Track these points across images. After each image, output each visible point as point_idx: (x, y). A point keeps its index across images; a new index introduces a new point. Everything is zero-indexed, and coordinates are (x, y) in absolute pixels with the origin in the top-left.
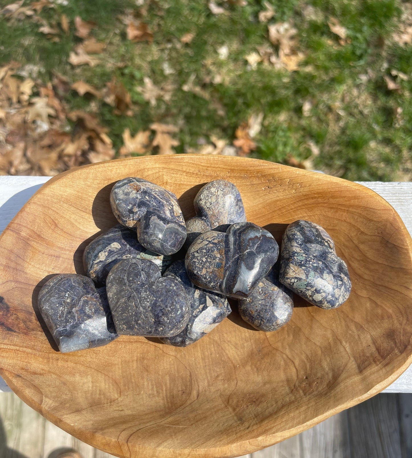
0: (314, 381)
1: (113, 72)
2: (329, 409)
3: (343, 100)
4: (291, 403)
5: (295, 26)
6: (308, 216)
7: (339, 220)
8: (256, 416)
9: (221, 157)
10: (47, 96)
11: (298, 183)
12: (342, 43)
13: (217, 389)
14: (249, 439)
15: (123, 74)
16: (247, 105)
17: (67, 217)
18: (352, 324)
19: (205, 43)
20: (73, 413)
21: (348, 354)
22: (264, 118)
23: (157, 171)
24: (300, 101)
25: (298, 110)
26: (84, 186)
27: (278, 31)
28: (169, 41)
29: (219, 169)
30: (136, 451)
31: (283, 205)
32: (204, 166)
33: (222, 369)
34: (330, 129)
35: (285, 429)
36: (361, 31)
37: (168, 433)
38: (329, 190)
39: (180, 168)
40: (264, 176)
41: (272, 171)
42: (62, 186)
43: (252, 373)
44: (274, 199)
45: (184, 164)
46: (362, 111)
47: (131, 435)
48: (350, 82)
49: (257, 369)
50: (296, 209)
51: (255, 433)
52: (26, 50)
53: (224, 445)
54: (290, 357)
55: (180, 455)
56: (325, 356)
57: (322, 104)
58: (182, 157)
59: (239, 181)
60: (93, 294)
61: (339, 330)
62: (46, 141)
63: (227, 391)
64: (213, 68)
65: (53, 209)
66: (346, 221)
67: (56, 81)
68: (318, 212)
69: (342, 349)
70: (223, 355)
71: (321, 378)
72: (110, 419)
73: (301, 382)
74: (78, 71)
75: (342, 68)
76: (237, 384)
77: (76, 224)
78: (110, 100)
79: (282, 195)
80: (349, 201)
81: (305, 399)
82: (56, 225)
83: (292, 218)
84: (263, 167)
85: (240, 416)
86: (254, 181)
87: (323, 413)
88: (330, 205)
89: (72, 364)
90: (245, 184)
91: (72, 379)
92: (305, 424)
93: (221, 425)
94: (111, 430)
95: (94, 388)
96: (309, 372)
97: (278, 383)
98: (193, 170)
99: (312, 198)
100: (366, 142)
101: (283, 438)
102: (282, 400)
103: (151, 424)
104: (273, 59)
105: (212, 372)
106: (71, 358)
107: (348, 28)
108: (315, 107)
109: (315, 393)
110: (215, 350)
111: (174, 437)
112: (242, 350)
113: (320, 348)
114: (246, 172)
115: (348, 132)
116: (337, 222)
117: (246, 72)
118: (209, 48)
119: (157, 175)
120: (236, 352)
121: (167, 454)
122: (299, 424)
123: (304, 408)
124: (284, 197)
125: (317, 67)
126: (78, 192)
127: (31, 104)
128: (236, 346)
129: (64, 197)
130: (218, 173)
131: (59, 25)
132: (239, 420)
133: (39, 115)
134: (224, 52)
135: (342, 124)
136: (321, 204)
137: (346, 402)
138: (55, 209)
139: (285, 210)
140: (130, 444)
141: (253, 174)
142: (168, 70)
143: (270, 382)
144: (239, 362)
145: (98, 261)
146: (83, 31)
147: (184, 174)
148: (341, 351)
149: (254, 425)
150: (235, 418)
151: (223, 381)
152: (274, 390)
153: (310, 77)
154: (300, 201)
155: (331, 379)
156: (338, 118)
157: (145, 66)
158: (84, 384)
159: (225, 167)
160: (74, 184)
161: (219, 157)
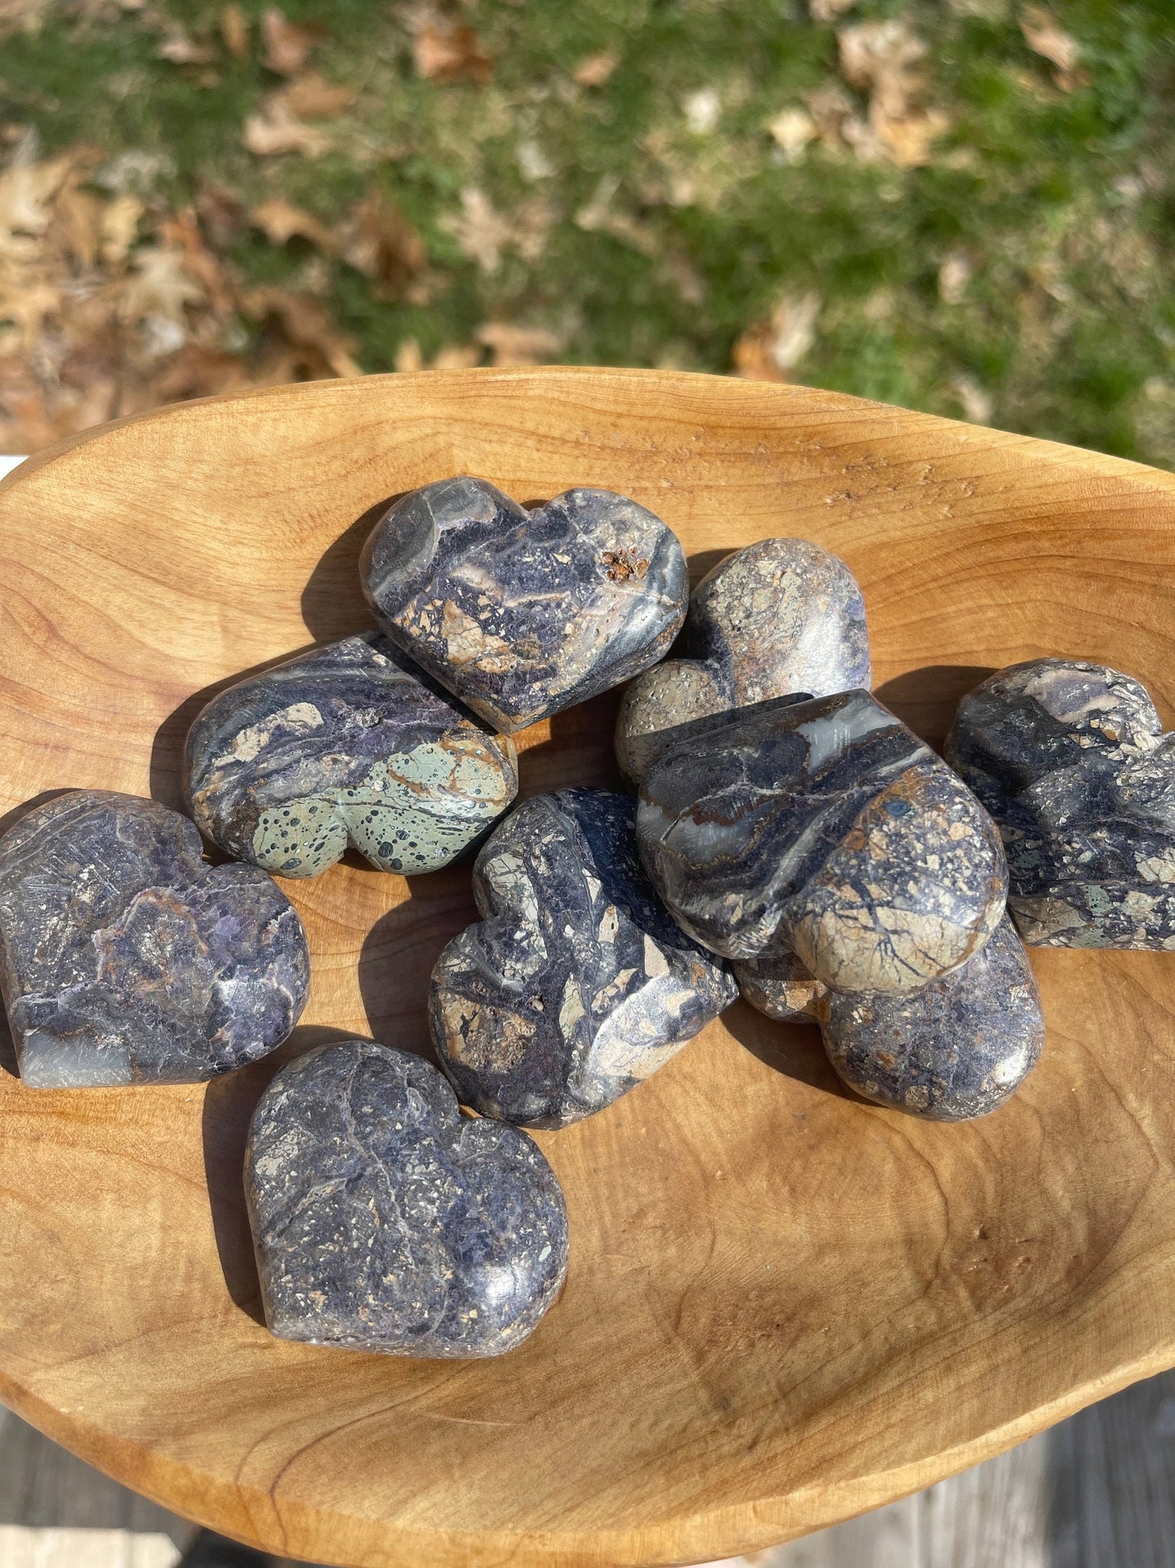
0: (1012, 1252)
1: (372, 174)
2: (1076, 1380)
3: (1064, 252)
4: (923, 1341)
5: (921, 31)
6: (999, 605)
7: (1118, 621)
8: (785, 1392)
9: (668, 378)
10: (180, 245)
11: (961, 480)
12: (1064, 84)
13: (637, 1266)
14: (754, 1499)
15: (401, 181)
16: (771, 269)
17: (94, 600)
18: (1163, 1025)
19: (647, 83)
20: (71, 1359)
21: (1149, 1144)
22: (824, 309)
23: (429, 431)
24: (932, 257)
25: (927, 285)
26: (153, 486)
27: (868, 49)
28: (541, 78)
29: (662, 424)
30: (307, 1530)
31: (901, 563)
32: (605, 413)
33: (659, 1185)
34: (1024, 344)
35: (900, 1461)
36: (1119, 47)
37: (435, 1456)
38: (1085, 507)
39: (513, 420)
40: (832, 451)
41: (865, 434)
42: (70, 483)
43: (770, 1204)
44: (869, 539)
45: (527, 405)
46: (1125, 289)
47: (290, 1461)
48: (1085, 198)
49: (793, 1190)
50: (950, 579)
51: (779, 1472)
52: (121, 111)
53: (655, 1518)
54: (917, 1144)
55: (478, 1552)
56: (1056, 1148)
57: (1001, 265)
58: (523, 376)
59: (737, 472)
60: (183, 888)
61: (1111, 1048)
62: (174, 379)
63: (673, 1274)
64: (668, 159)
65: (38, 569)
66: (1147, 625)
67: (206, 202)
68: (1037, 593)
69: (1124, 1126)
70: (663, 1129)
71: (1043, 1242)
72: (215, 1388)
73: (964, 1249)
74: (271, 171)
75: (1062, 158)
76: (712, 1250)
77: (131, 627)
78: (363, 255)
79: (901, 524)
80: (1161, 548)
81: (981, 1328)
82: (52, 631)
83: (933, 613)
84: (827, 418)
85: (723, 1386)
86: (794, 470)
87: (1053, 1396)
88: (1083, 565)
89: (93, 1154)
90: (759, 480)
91: (85, 1216)
92: (982, 1439)
93: (645, 1424)
94: (212, 1438)
95: (169, 1250)
96: (992, 1212)
97: (871, 1249)
98: (564, 426)
99: (1016, 538)
100: (1134, 382)
101: (889, 1494)
102: (886, 1326)
103: (374, 1408)
104: (854, 131)
105: (620, 1196)
106: (89, 1130)
107: (1082, 40)
108: (980, 272)
109: (1020, 1302)
110: (633, 1110)
111: (457, 1475)
112: (735, 1111)
113: (1035, 1118)
114: (766, 437)
115: (1080, 353)
116: (1109, 629)
117: (768, 172)
118: (660, 99)
119: (429, 446)
120: (715, 1121)
121: (428, 1545)
122: (957, 1436)
123: (973, 1370)
124: (909, 531)
125: (987, 154)
126: (133, 506)
127: (131, 269)
128: (713, 1096)
129: (80, 525)
130: (658, 439)
131: (218, 36)
132: (716, 1407)
133: (153, 303)
134: (703, 109)
135: (1060, 326)
136: (1048, 563)
137: (1147, 1351)
138: (47, 573)
139: (908, 583)
140: (282, 1501)
141: (792, 444)
142: (534, 163)
143: (838, 1244)
144: (724, 1158)
145: (229, 759)
146: (287, 52)
147: (530, 443)
148: (1123, 1132)
149: (776, 1433)
150: (703, 1395)
151: (659, 1233)
152: (856, 1281)
153: (964, 185)
154: (968, 547)
155: (1084, 1248)
156: (1050, 307)
157: (468, 154)
158: (130, 1235)
159: (685, 416)
160: (114, 476)
161: (661, 378)
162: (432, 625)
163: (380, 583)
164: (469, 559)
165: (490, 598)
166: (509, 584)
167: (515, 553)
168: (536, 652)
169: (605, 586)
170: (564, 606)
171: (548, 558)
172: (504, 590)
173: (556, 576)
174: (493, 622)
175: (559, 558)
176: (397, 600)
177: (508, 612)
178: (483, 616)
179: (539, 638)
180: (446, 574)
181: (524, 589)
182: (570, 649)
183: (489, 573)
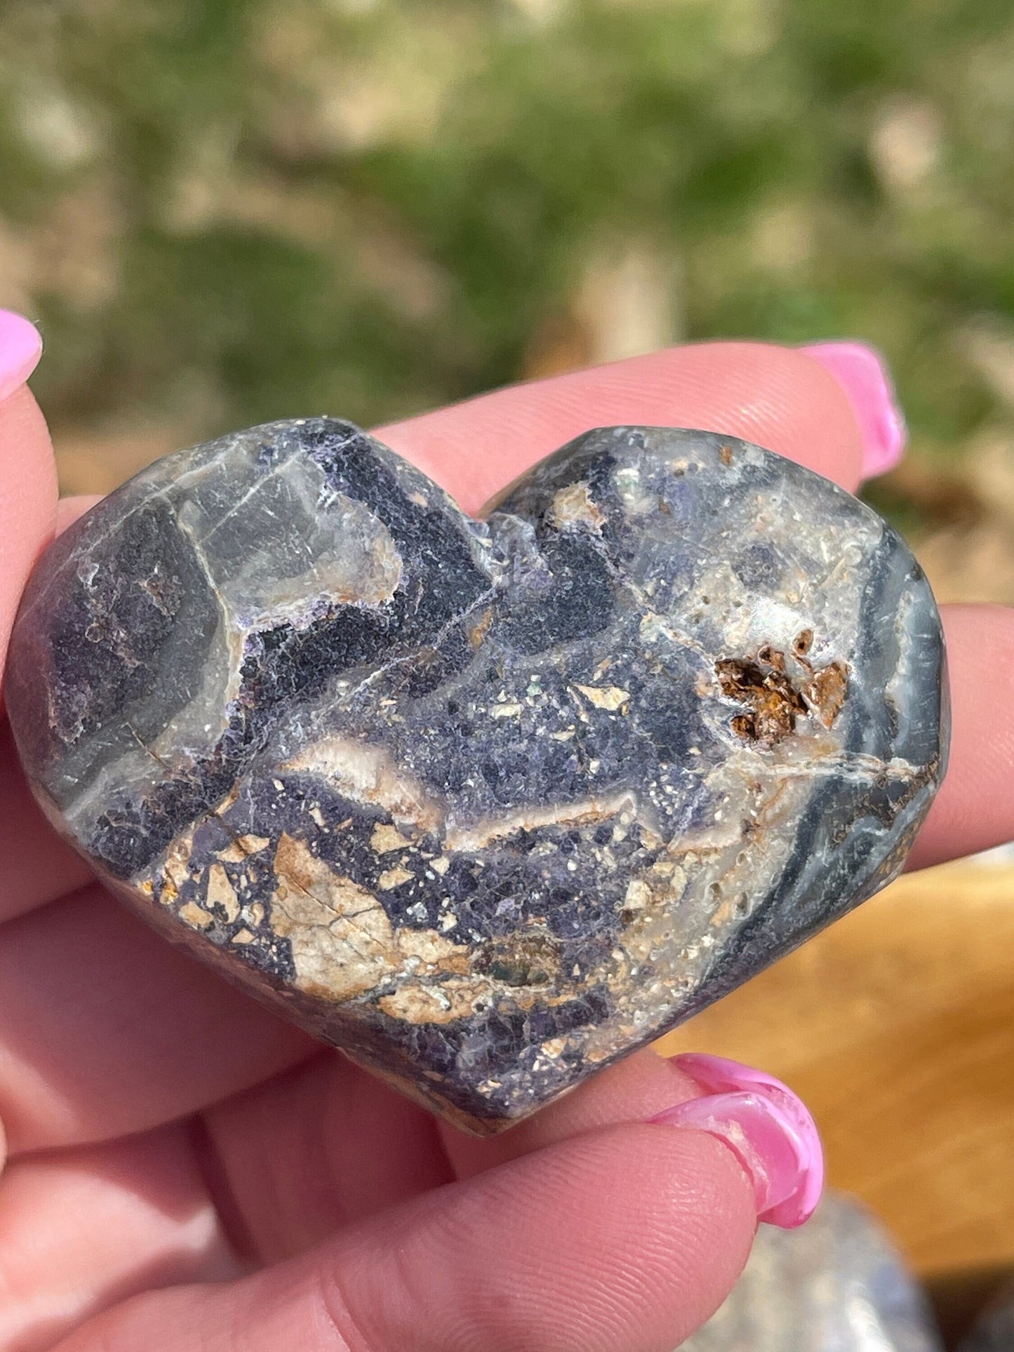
162: (242, 902)
163: (82, 787)
164: (336, 721)
165: (406, 832)
166: (457, 788)
167: (470, 693)
168: (547, 965)
169: (729, 764)
170: (619, 835)
171: (564, 701)
172: (445, 809)
173: (593, 754)
174: (419, 895)
175: (594, 695)
176: (133, 833)
177: (461, 866)
178: (389, 881)
179: (555, 926)
180: (271, 764)
181: (502, 800)
182: (642, 947)
183: (398, 759)
